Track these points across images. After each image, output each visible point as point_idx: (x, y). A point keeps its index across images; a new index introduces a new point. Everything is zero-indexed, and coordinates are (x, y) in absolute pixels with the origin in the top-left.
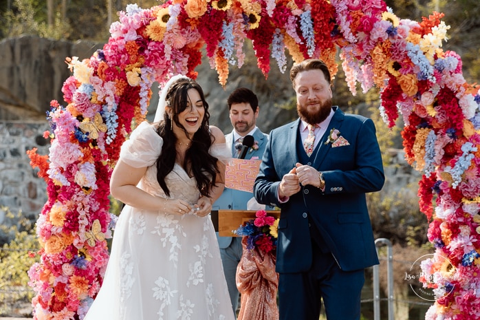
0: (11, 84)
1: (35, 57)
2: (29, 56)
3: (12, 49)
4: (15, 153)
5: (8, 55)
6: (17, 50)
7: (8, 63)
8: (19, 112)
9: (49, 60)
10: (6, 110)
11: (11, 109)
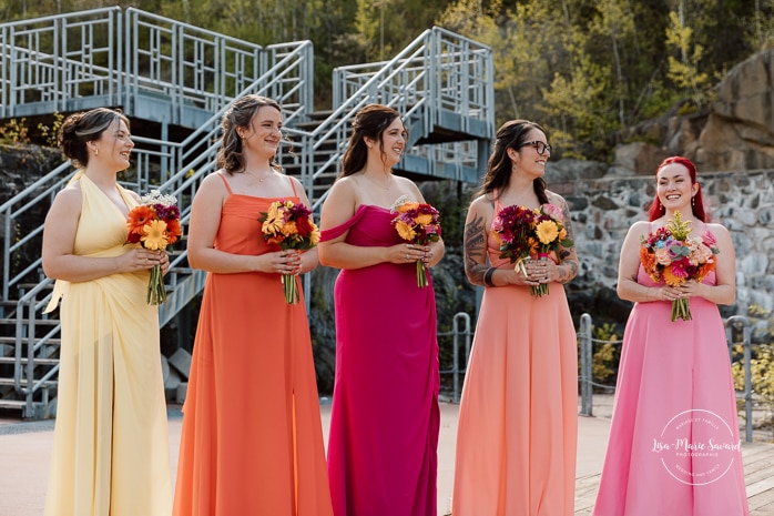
0: (768, 116)
3: (767, 67)
5: (762, 76)
7: (762, 87)
10: (763, 154)
11: (770, 151)
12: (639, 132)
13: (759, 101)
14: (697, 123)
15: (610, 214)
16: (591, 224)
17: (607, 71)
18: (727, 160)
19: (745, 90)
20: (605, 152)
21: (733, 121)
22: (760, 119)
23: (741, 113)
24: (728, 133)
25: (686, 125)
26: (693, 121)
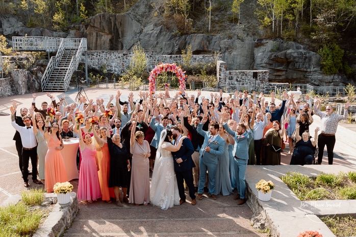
0: (100, 27)
1: (106, 19)
2: (105, 18)
3: (100, 17)
4: (119, 57)
5: (99, 18)
6: (102, 17)
7: (99, 21)
8: (103, 34)
9: (110, 20)
11: (101, 33)
12: (74, 27)
13: (99, 23)
14: (87, 26)
15: (93, 56)
16: (90, 58)
17: (65, 12)
18: (93, 34)
19: (96, 21)
20: (67, 30)
21: (94, 27)
22: (99, 27)
23: (95, 25)
24: (93, 29)
25: (84, 26)
26: (85, 26)
